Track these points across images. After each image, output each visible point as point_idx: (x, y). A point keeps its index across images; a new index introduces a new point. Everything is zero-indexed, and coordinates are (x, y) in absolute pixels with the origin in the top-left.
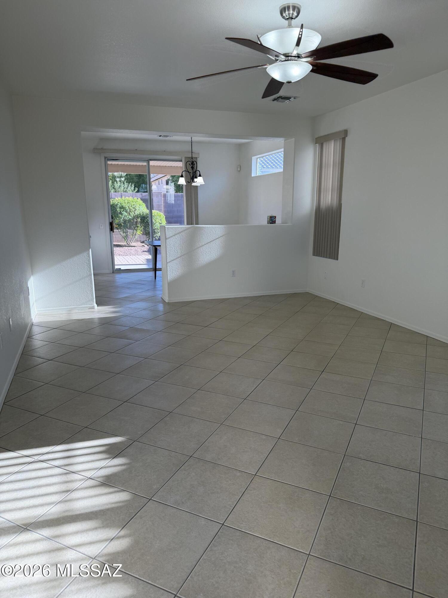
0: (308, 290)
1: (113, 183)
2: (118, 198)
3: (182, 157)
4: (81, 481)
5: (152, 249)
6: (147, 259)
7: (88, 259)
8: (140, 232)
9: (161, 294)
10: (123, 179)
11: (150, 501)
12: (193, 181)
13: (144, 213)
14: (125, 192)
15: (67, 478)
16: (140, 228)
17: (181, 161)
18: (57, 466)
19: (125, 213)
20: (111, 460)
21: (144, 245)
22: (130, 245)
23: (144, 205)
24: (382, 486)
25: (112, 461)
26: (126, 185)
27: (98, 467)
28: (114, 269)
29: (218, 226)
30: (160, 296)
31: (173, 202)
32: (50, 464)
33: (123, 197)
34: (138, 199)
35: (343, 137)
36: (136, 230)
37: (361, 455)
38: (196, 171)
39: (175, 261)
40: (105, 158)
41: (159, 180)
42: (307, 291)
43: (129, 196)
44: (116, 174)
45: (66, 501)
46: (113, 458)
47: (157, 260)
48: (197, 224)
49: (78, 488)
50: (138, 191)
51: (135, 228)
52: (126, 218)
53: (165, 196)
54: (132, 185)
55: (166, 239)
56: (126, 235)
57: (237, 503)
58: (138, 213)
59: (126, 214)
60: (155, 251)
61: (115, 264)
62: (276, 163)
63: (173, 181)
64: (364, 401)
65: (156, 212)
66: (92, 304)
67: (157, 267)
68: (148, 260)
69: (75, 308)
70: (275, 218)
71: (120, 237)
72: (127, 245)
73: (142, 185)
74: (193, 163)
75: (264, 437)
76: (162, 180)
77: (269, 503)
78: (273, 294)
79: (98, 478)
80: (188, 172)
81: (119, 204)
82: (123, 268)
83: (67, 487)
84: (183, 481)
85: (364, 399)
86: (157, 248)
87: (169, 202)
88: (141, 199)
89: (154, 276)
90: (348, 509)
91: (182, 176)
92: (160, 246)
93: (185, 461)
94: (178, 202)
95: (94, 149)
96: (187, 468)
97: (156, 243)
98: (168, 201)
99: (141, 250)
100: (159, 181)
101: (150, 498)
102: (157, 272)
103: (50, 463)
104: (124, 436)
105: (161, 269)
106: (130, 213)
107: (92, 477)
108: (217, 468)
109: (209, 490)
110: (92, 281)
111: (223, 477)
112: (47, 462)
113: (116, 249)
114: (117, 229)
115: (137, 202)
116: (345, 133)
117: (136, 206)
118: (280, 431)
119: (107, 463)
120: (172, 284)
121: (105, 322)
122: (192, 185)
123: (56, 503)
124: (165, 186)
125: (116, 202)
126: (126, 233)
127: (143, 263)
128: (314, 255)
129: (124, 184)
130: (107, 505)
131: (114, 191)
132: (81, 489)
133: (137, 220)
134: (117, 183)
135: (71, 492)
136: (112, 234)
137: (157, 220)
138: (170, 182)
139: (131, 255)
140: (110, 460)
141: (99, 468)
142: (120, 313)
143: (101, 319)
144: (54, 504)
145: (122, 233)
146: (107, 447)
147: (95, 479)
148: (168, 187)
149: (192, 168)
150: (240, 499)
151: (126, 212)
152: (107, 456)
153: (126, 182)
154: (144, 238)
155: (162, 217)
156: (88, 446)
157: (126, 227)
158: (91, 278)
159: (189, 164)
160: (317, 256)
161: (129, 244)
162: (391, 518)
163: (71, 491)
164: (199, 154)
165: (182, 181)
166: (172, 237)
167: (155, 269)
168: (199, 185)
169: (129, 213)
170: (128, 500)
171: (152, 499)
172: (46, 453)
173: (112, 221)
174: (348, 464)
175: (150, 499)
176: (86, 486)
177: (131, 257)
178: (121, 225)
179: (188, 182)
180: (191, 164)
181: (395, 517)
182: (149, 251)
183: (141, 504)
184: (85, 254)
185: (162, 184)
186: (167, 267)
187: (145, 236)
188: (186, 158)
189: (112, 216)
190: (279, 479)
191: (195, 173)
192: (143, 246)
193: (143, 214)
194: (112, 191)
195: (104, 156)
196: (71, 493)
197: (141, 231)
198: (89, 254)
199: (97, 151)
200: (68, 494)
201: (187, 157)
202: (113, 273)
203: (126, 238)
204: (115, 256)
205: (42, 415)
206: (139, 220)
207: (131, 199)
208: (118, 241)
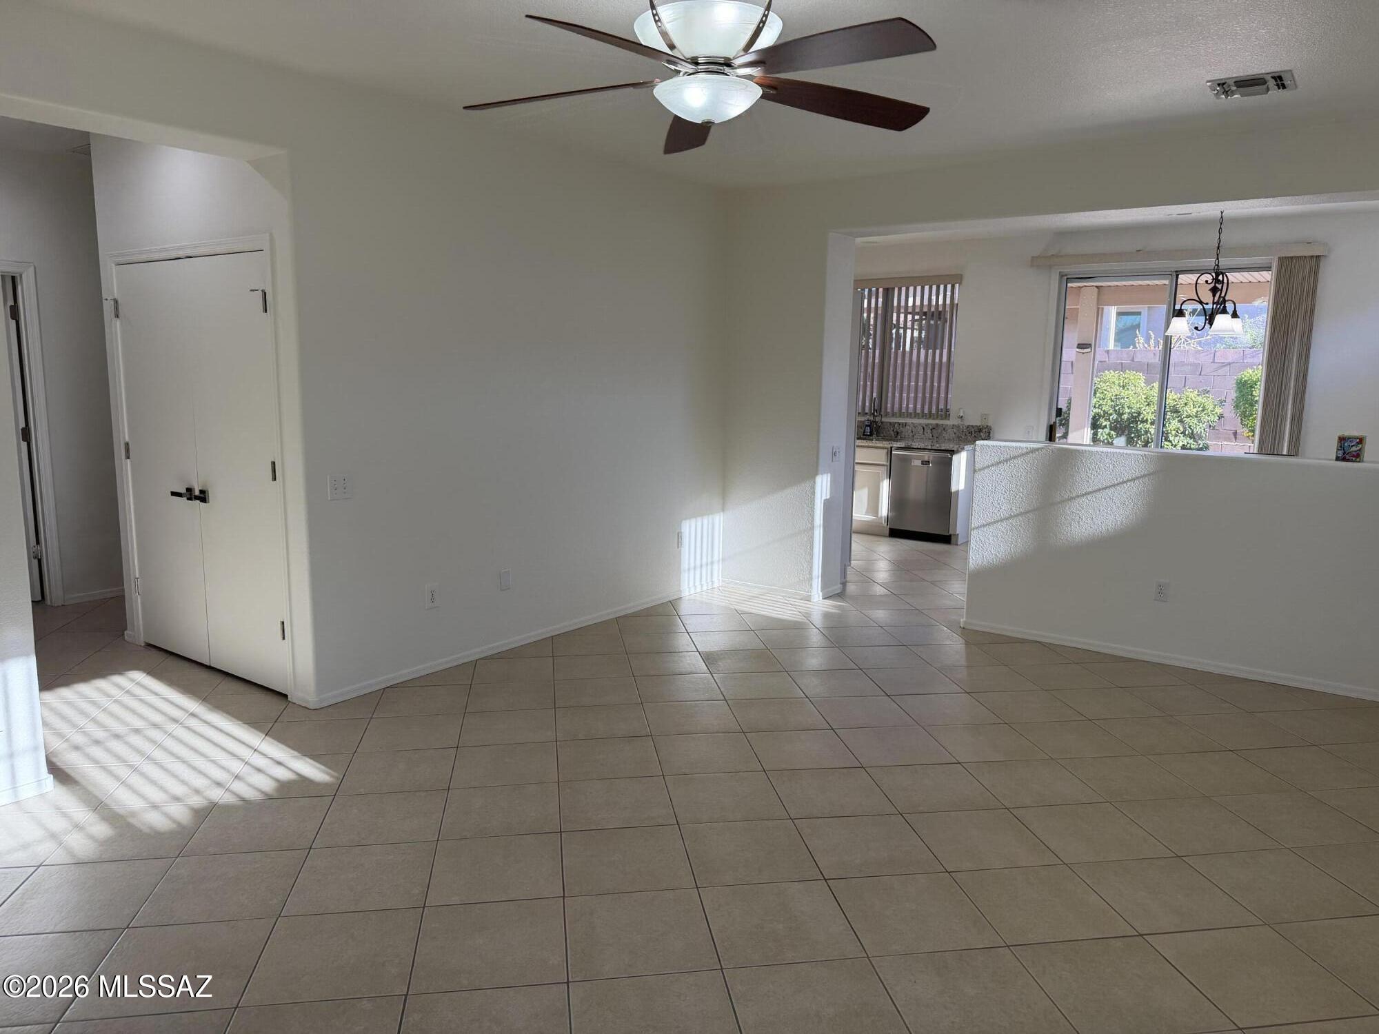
3: (1271, 259)
12: (1210, 327)
17: (1268, 268)
40: (1062, 276)
55: (975, 471)
70: (1362, 443)
74: (1217, 278)
95: (1033, 257)
149: (1215, 290)
158: (812, 537)
159: (1206, 282)
164: (1327, 245)
166: (987, 467)
173: (1055, 422)
184: (807, 486)
188: (1282, 259)
195: (1060, 272)
198: (813, 487)
199: (1040, 262)
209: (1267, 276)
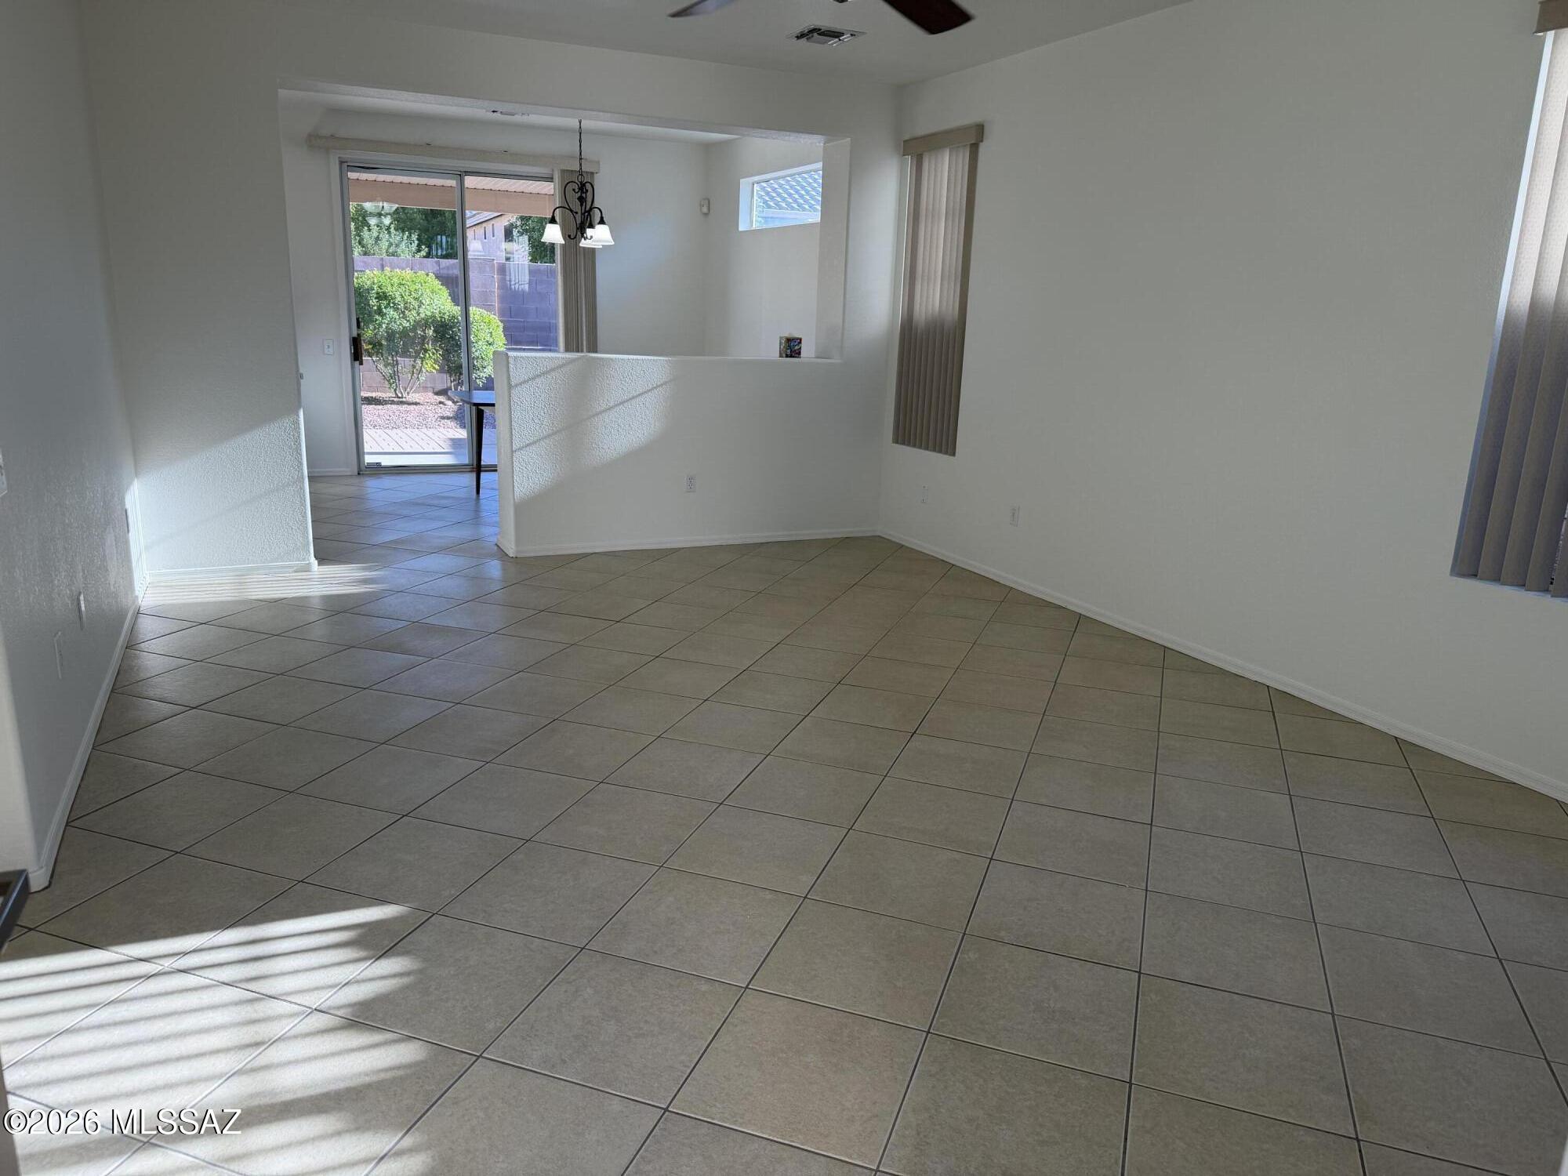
0: (880, 530)
1: (358, 229)
2: (372, 270)
3: (553, 170)
4: (292, 1019)
5: (469, 414)
6: (451, 439)
7: (294, 435)
8: (432, 366)
9: (496, 534)
10: (387, 221)
11: (478, 1061)
12: (583, 236)
13: (444, 314)
14: (393, 255)
15: (256, 1011)
16: (433, 354)
17: (550, 179)
18: (226, 981)
19: (391, 312)
20: (372, 963)
21: (442, 400)
22: (404, 400)
23: (444, 293)
24: (1052, 1006)
25: (374, 965)
26: (396, 236)
27: (337, 981)
28: (362, 466)
29: (652, 358)
30: (494, 539)
31: (526, 287)
32: (205, 978)
33: (387, 269)
34: (428, 275)
35: (973, 142)
36: (423, 359)
37: (1003, 934)
38: (591, 209)
39: (533, 448)
40: (341, 163)
41: (484, 225)
42: (878, 534)
43: (404, 266)
44: (368, 206)
45: (254, 1070)
46: (376, 960)
47: (483, 443)
48: (593, 348)
49: (285, 1036)
50: (428, 256)
51: (417, 353)
52: (394, 326)
53: (502, 270)
54: (411, 235)
55: (510, 387)
56: (394, 371)
57: (701, 1057)
58: (429, 314)
59: (396, 315)
60: (478, 418)
61: (366, 451)
62: (802, 196)
63: (526, 231)
64: (1012, 802)
65: (478, 313)
66: (304, 560)
67: (482, 463)
68: (456, 443)
69: (258, 568)
70: (800, 342)
71: (378, 377)
72: (396, 399)
73: (439, 237)
74: (582, 187)
75: (769, 896)
76: (493, 225)
77: (781, 1055)
78: (794, 538)
79: (339, 1008)
80: (571, 211)
81: (375, 287)
82: (386, 461)
83: (256, 1033)
84: (563, 1010)
85: (1013, 800)
86: (483, 411)
87: (513, 287)
88: (437, 277)
89: (475, 487)
90: (972, 1061)
91: (553, 221)
92: (493, 405)
93: (569, 961)
94: (539, 287)
95: (310, 136)
96: (573, 977)
97: (479, 397)
98: (513, 283)
99: (436, 416)
100: (485, 228)
101: (478, 1054)
102: (483, 475)
103: (206, 976)
104: (407, 902)
105: (496, 466)
106: (407, 312)
107: (322, 1007)
108: (649, 974)
109: (630, 1029)
110: (304, 495)
111: (667, 996)
112: (197, 973)
113: (368, 412)
114: (369, 356)
115: (425, 283)
116: (978, 132)
117: (422, 295)
118: (807, 880)
119: (361, 972)
120: (526, 509)
121: (339, 608)
122: (581, 245)
123: (228, 1076)
124: (504, 245)
125: (368, 283)
126: (393, 366)
127: (443, 451)
128: (896, 441)
129: (389, 233)
130: (367, 1075)
131: (362, 253)
132: (295, 1037)
133: (424, 331)
134: (369, 230)
135: (267, 1045)
136: (357, 370)
137: (481, 335)
138: (515, 231)
139: (406, 428)
140: (368, 964)
141: (341, 983)
142: (383, 583)
143: (328, 599)
144: (223, 1077)
145: (381, 366)
146: (359, 931)
147: (331, 1012)
148: (512, 246)
149: (582, 200)
150: (707, 1047)
151: (396, 309)
152: (362, 954)
153: (396, 230)
154: (445, 380)
155: (494, 325)
156: (309, 930)
157: (393, 350)
158: (302, 488)
159: (574, 190)
160: (903, 443)
161: (402, 397)
162: (1072, 1078)
163: (267, 1043)
164: (598, 162)
165: (553, 234)
166: (525, 382)
167: (478, 468)
168: (598, 245)
169: (403, 313)
170: (422, 1062)
171: (484, 1055)
172: (195, 951)
173: (358, 335)
174: (971, 955)
175: (478, 1057)
176: (308, 1031)
177: (408, 431)
178: (381, 345)
179: (569, 236)
180: (579, 189)
181: (1080, 1077)
182: (458, 417)
183: (455, 1068)
184: (287, 422)
185: (493, 236)
186: (513, 463)
187: (445, 376)
188: (563, 171)
189: (358, 319)
190: (806, 997)
191: (589, 214)
192: (441, 403)
193: (441, 317)
194: (357, 251)
195: (339, 158)
196: (268, 1047)
197: (436, 361)
198: (297, 423)
199: (317, 142)
200: (258, 1052)
201: (567, 170)
202: (359, 474)
203: (393, 379)
204: (364, 430)
205: (177, 853)
206: (430, 332)
207: (408, 274)
208: (370, 389)
209: (548, 188)
